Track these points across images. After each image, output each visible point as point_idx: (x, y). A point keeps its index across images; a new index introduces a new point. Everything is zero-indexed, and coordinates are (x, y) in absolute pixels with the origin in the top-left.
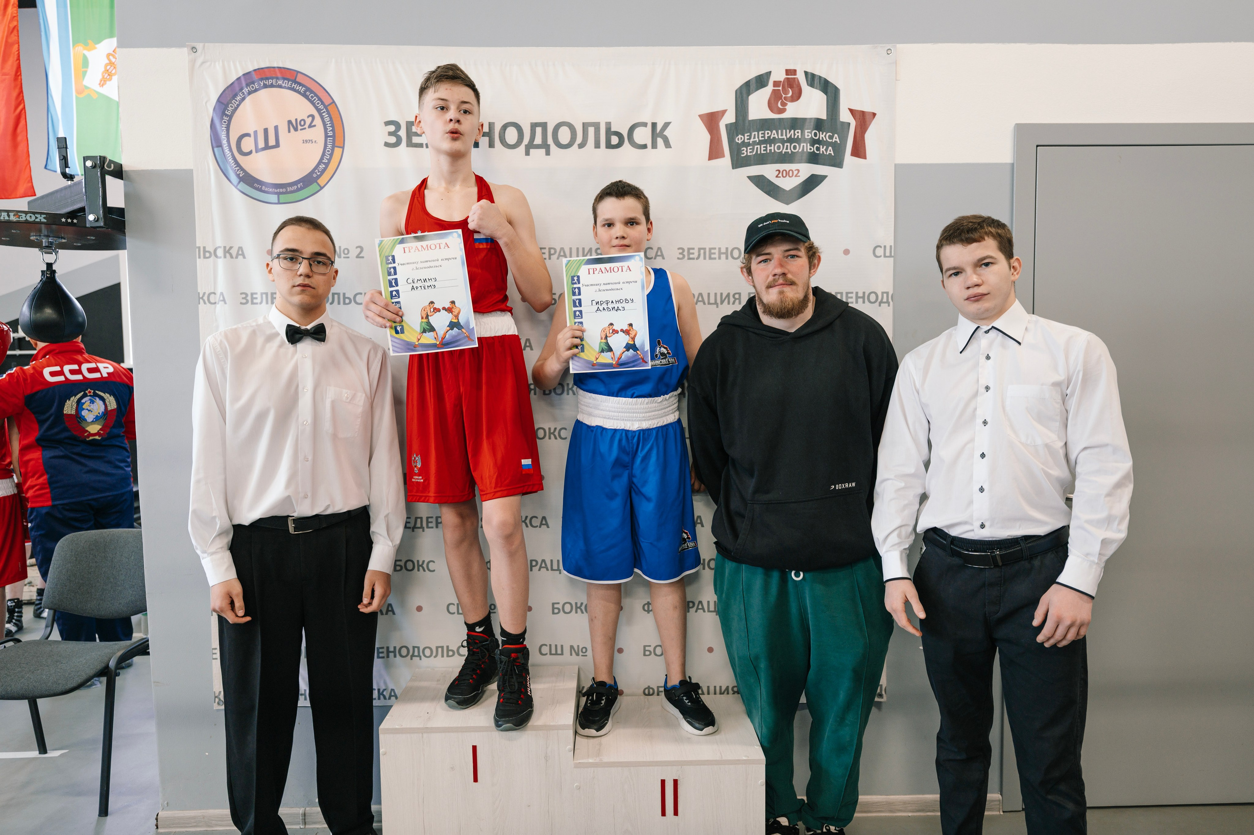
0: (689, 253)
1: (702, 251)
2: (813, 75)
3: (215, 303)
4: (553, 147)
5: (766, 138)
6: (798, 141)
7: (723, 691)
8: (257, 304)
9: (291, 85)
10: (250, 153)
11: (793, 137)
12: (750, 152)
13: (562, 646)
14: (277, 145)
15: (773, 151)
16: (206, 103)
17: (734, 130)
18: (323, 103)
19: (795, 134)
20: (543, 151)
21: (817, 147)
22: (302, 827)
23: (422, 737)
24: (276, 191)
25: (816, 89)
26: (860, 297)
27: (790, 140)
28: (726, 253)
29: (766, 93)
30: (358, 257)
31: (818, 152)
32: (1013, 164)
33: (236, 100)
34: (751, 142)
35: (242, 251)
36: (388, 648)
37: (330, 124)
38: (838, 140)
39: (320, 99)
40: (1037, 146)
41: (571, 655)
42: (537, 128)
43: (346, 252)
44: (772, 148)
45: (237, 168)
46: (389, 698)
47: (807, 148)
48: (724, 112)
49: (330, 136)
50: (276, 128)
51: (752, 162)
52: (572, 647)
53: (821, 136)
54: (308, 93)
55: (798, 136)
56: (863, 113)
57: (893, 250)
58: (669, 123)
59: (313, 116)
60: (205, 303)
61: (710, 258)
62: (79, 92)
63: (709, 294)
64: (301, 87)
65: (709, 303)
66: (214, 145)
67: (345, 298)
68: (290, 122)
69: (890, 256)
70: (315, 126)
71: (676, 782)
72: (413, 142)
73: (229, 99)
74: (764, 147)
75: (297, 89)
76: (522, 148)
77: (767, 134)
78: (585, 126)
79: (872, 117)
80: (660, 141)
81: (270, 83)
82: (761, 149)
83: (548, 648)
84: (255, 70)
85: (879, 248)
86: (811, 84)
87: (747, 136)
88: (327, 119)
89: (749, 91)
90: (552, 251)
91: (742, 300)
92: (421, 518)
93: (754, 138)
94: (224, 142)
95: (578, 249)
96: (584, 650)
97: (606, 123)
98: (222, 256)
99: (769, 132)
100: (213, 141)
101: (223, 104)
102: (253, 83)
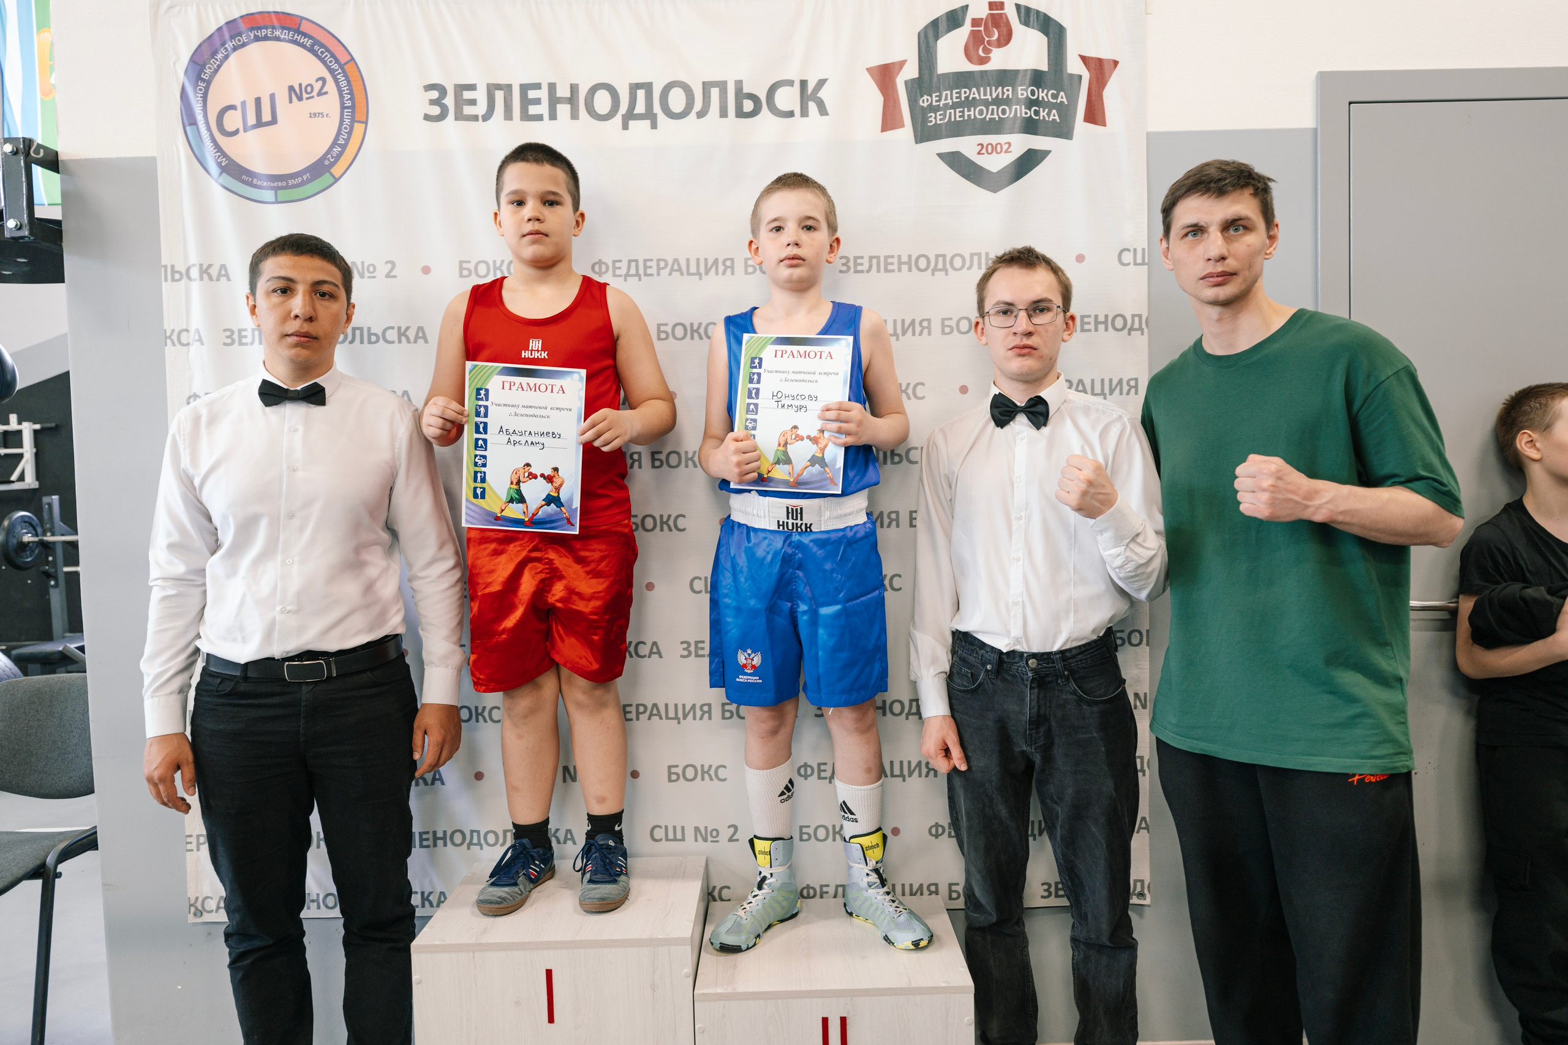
0: (856, 264)
1: (874, 261)
2: (1028, 10)
3: (188, 344)
4: (661, 117)
5: (963, 99)
6: (1007, 102)
7: (914, 891)
8: (246, 344)
9: (293, 37)
10: (236, 132)
11: (1000, 97)
12: (940, 120)
13: (683, 828)
14: (274, 121)
15: (972, 117)
16: (174, 63)
17: (918, 87)
18: (337, 61)
19: (1003, 93)
20: (648, 122)
21: (1035, 110)
23: (474, 957)
24: (272, 185)
25: (1033, 28)
26: (1101, 323)
27: (997, 102)
28: (909, 263)
29: (962, 35)
30: (388, 276)
31: (1037, 118)
32: (1316, 130)
33: (216, 60)
34: (941, 106)
35: (226, 270)
36: (435, 833)
37: (347, 90)
38: (1064, 100)
39: (333, 56)
40: (1350, 103)
41: (696, 840)
42: (638, 91)
43: (371, 269)
44: (972, 113)
45: (218, 154)
47: (1022, 112)
48: (902, 63)
49: (348, 108)
50: (272, 97)
51: (944, 133)
52: (697, 829)
53: (1041, 95)
54: (316, 48)
55: (1008, 95)
56: (1100, 60)
57: (1146, 255)
58: (825, 80)
59: (323, 80)
60: (174, 344)
61: (886, 270)
62: (45, 93)
64: (306, 39)
66: (186, 122)
67: (370, 334)
68: (291, 89)
69: (1143, 264)
70: (326, 93)
71: (843, 1020)
72: (464, 113)
73: (206, 57)
75: (301, 41)
76: (618, 119)
77: (964, 93)
78: (707, 86)
79: (1112, 66)
80: (812, 106)
81: (263, 34)
82: (956, 115)
83: (663, 830)
84: (242, 17)
85: (1126, 253)
86: (1026, 22)
87: (936, 96)
88: (344, 84)
89: (938, 33)
90: (662, 264)
91: (932, 329)
93: (946, 99)
94: (200, 118)
95: (698, 260)
96: (714, 833)
97: (736, 81)
98: (198, 278)
99: (967, 90)
100: (184, 117)
101: (199, 65)
102: (240, 34)
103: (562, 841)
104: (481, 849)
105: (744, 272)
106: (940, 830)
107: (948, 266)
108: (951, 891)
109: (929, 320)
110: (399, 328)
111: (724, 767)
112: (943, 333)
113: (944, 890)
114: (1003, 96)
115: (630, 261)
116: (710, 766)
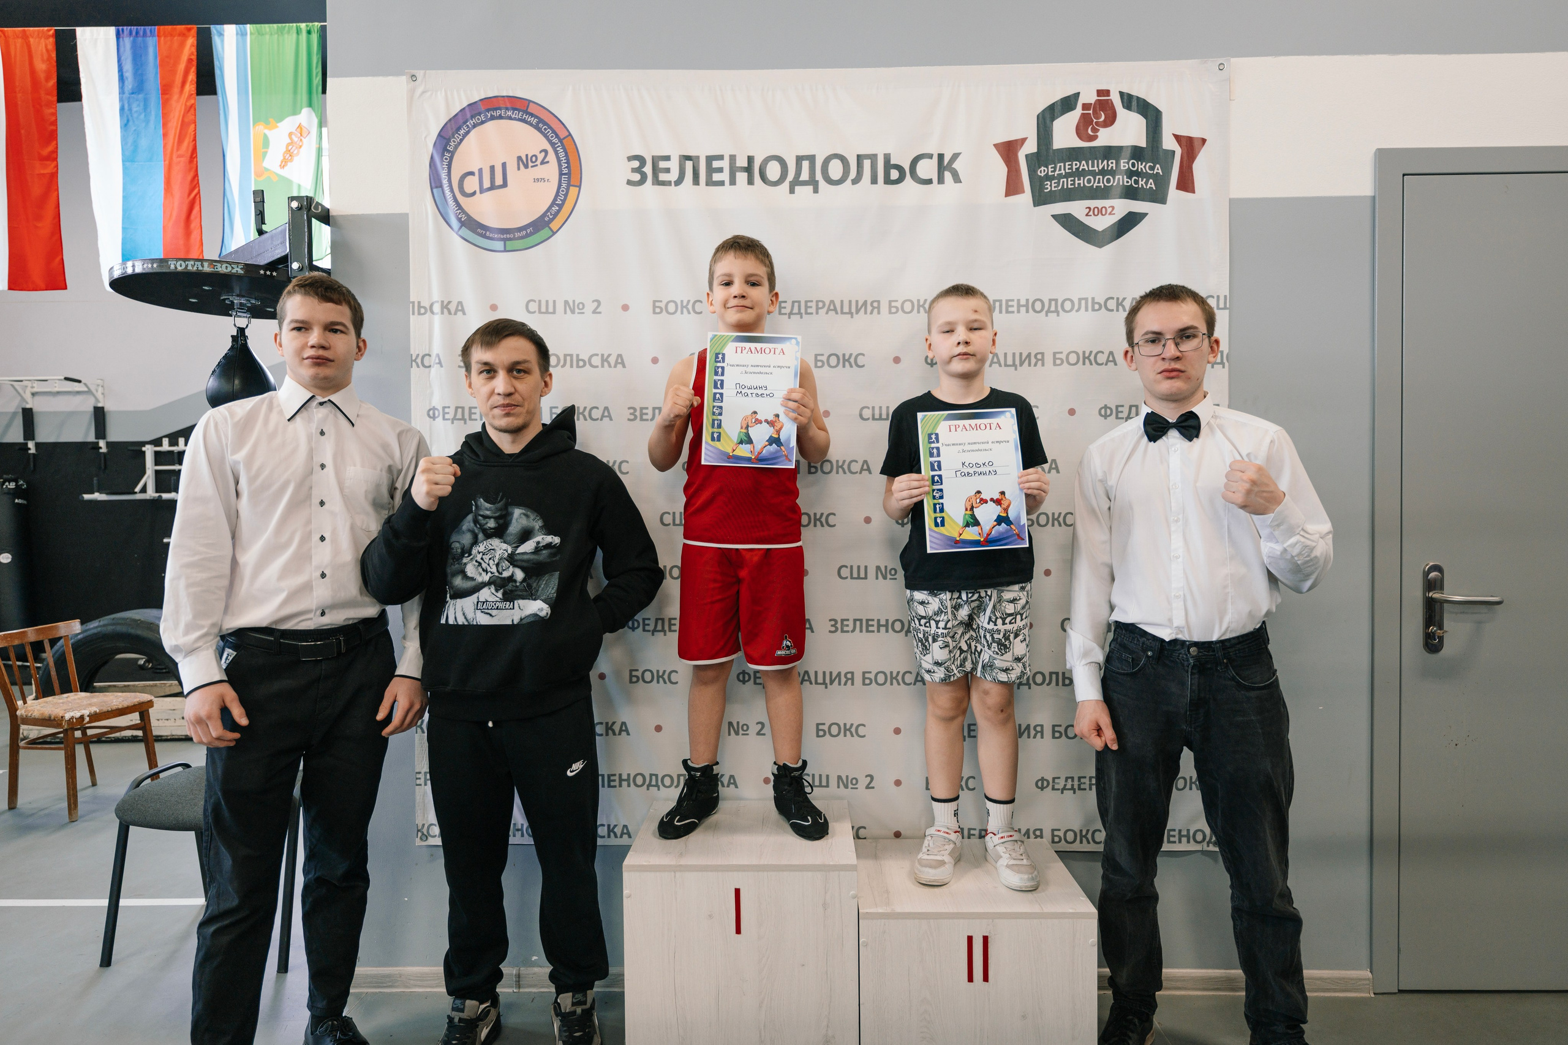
2: (1130, 96)
3: (430, 366)
4: (822, 184)
5: (1074, 170)
6: (1112, 173)
9: (522, 117)
10: (474, 193)
11: (1106, 168)
12: (1055, 187)
13: (828, 776)
14: (505, 185)
15: (1082, 185)
16: (425, 138)
17: (1035, 161)
18: (557, 136)
19: (1108, 165)
20: (810, 188)
21: (1135, 180)
22: (515, 991)
23: (675, 877)
24: (502, 237)
25: (1134, 111)
27: (1103, 172)
28: (1026, 306)
29: (1074, 117)
30: (594, 312)
31: (1137, 186)
32: (1374, 197)
33: (460, 135)
34: (1056, 175)
35: (462, 306)
36: (620, 775)
37: (565, 159)
38: (1160, 171)
39: (554, 132)
40: (1404, 175)
41: (838, 787)
42: (803, 162)
43: (581, 306)
44: (1081, 182)
45: (459, 211)
46: (621, 837)
47: (1121, 180)
48: (1024, 140)
49: (565, 174)
50: (504, 165)
51: (1058, 198)
52: (839, 778)
53: (1140, 167)
54: (541, 125)
55: (1112, 167)
56: (1190, 138)
57: (1228, 301)
58: (959, 154)
59: (546, 152)
60: (418, 366)
61: (1007, 312)
62: (258, 175)
63: (1006, 354)
64: (533, 118)
65: (1006, 365)
66: (433, 185)
67: (578, 360)
68: (519, 158)
69: (1225, 308)
70: (548, 162)
71: (986, 939)
72: (660, 179)
73: (450, 133)
74: (1071, 181)
75: (529, 120)
76: (786, 185)
77: (1075, 165)
78: (860, 158)
79: (1201, 142)
81: (498, 114)
82: (1068, 183)
84: (481, 100)
86: (1128, 106)
87: (1052, 168)
88: (562, 154)
89: (1053, 115)
90: (820, 305)
91: (1045, 361)
92: (663, 620)
93: (1060, 170)
94: (445, 182)
95: (850, 302)
96: (854, 781)
97: (885, 154)
98: (440, 313)
99: (1078, 163)
100: (432, 181)
101: (445, 138)
102: (479, 114)
103: (726, 785)
104: (659, 790)
105: (888, 312)
106: (1045, 784)
107: (1059, 309)
108: (1053, 836)
109: (1043, 354)
110: (603, 355)
111: (864, 725)
112: (1055, 364)
113: (1047, 834)
114: (1108, 167)
115: (793, 302)
116: (852, 725)
